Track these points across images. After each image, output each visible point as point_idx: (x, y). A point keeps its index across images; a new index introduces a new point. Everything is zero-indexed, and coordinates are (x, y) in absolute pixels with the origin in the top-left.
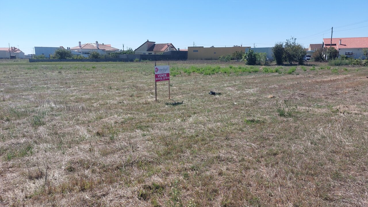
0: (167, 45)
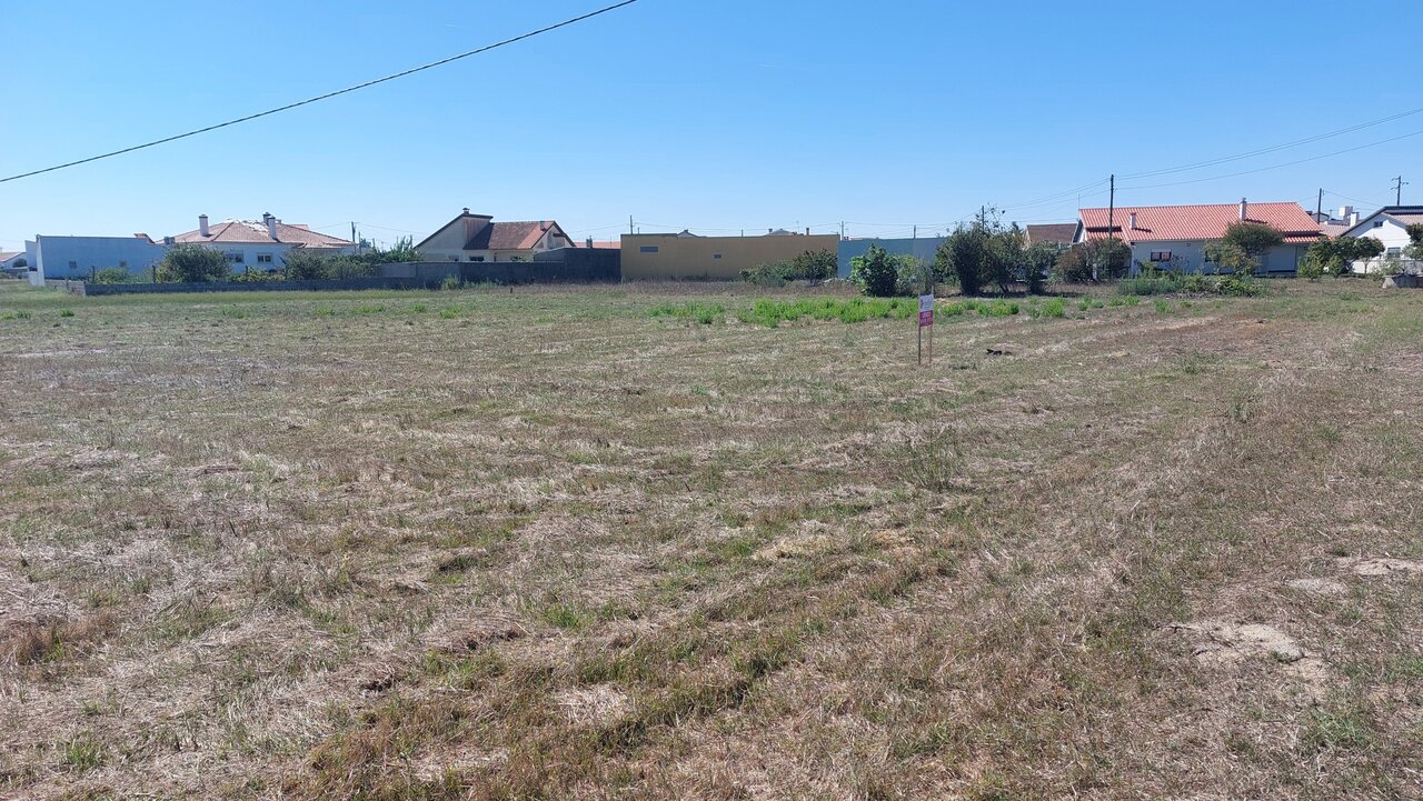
0: (538, 228)
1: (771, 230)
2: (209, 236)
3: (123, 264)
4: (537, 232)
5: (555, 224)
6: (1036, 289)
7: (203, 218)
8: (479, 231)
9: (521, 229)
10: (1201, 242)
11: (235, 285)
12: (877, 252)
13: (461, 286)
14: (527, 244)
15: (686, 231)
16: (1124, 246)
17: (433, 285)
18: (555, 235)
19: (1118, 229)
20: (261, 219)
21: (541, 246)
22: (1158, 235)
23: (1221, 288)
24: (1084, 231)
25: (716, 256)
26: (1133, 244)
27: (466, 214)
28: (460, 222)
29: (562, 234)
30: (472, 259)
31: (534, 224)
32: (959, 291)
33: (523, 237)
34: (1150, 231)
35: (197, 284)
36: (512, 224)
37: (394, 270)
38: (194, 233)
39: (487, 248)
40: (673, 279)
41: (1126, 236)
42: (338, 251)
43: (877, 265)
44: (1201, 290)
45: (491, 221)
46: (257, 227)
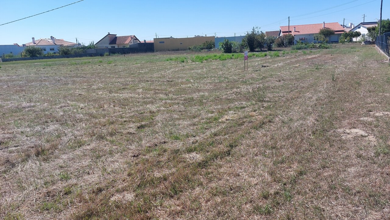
0: (130, 37)
1: (195, 36)
2: (35, 43)
3: (11, 53)
4: (130, 39)
5: (135, 36)
6: (270, 49)
7: (33, 38)
8: (113, 39)
9: (125, 38)
10: (313, 34)
11: (45, 57)
12: (226, 40)
13: (109, 55)
14: (127, 42)
15: (171, 37)
16: (293, 36)
17: (102, 55)
18: (135, 39)
19: (291, 32)
20: (50, 38)
21: (131, 43)
22: (301, 33)
23: (319, 47)
24: (282, 32)
25: (181, 44)
26: (295, 36)
27: (109, 34)
28: (108, 36)
29: (137, 39)
30: (112, 47)
31: (129, 36)
32: (249, 51)
33: (126, 40)
34: (299, 32)
35: (34, 57)
36: (122, 37)
37: (90, 51)
38: (31, 43)
39: (116, 44)
40: (169, 50)
41: (293, 34)
42: (73, 46)
43: (226, 44)
44: (314, 47)
45: (116, 36)
46: (49, 40)
